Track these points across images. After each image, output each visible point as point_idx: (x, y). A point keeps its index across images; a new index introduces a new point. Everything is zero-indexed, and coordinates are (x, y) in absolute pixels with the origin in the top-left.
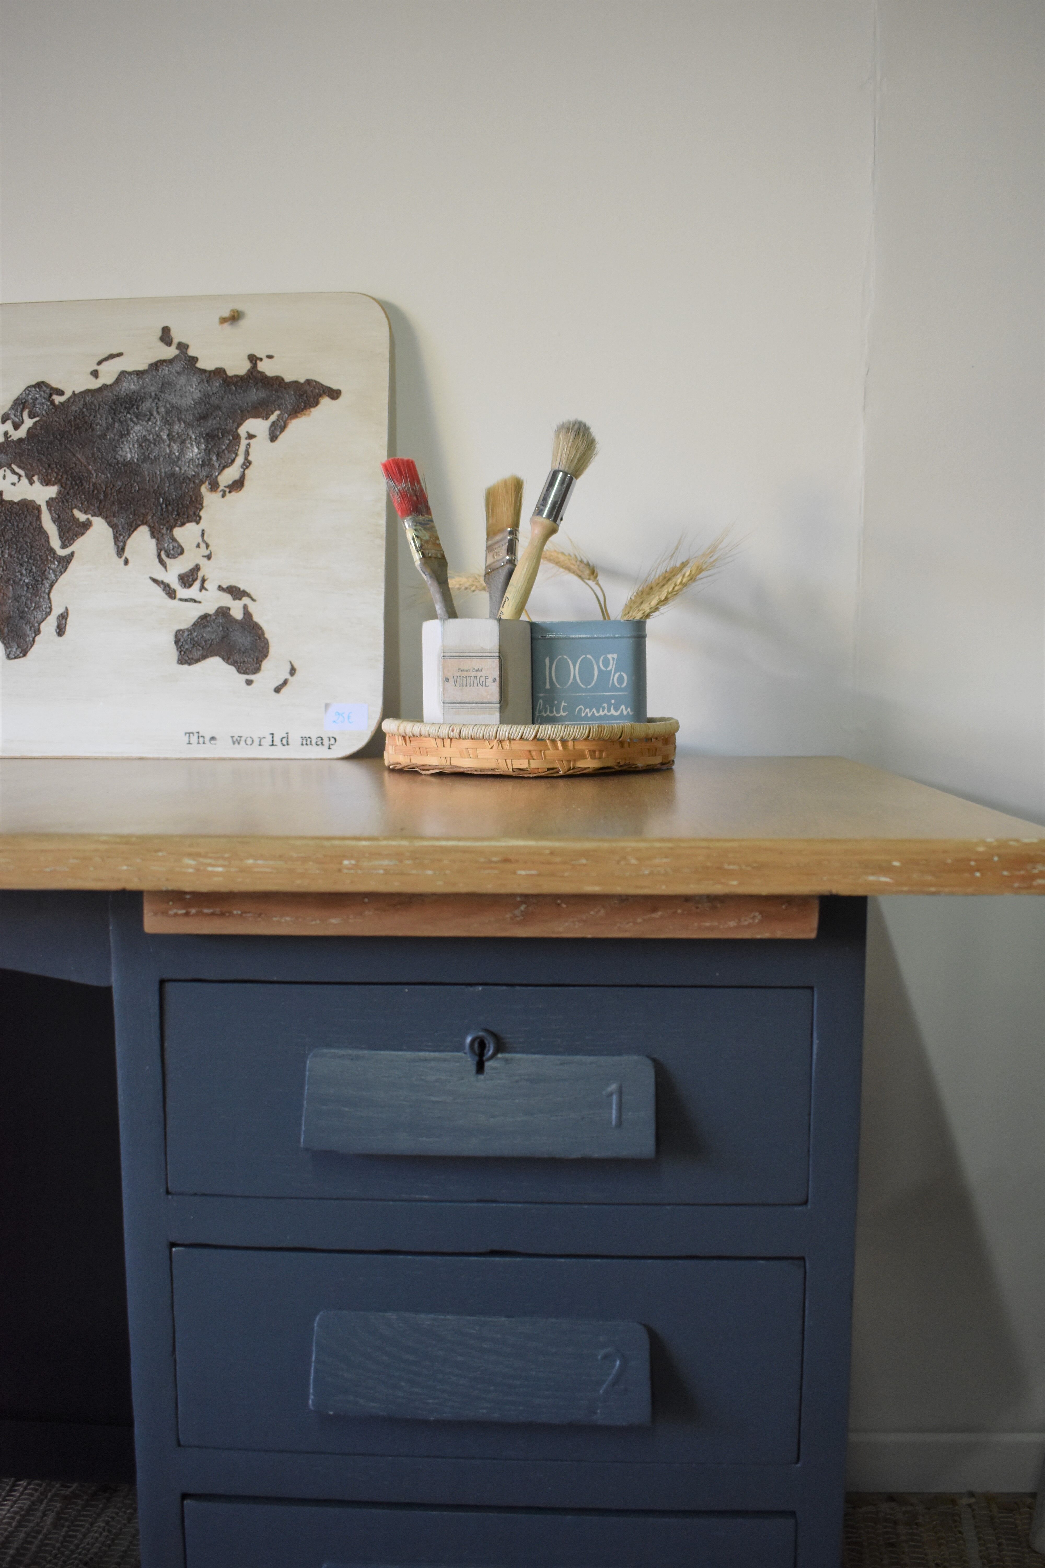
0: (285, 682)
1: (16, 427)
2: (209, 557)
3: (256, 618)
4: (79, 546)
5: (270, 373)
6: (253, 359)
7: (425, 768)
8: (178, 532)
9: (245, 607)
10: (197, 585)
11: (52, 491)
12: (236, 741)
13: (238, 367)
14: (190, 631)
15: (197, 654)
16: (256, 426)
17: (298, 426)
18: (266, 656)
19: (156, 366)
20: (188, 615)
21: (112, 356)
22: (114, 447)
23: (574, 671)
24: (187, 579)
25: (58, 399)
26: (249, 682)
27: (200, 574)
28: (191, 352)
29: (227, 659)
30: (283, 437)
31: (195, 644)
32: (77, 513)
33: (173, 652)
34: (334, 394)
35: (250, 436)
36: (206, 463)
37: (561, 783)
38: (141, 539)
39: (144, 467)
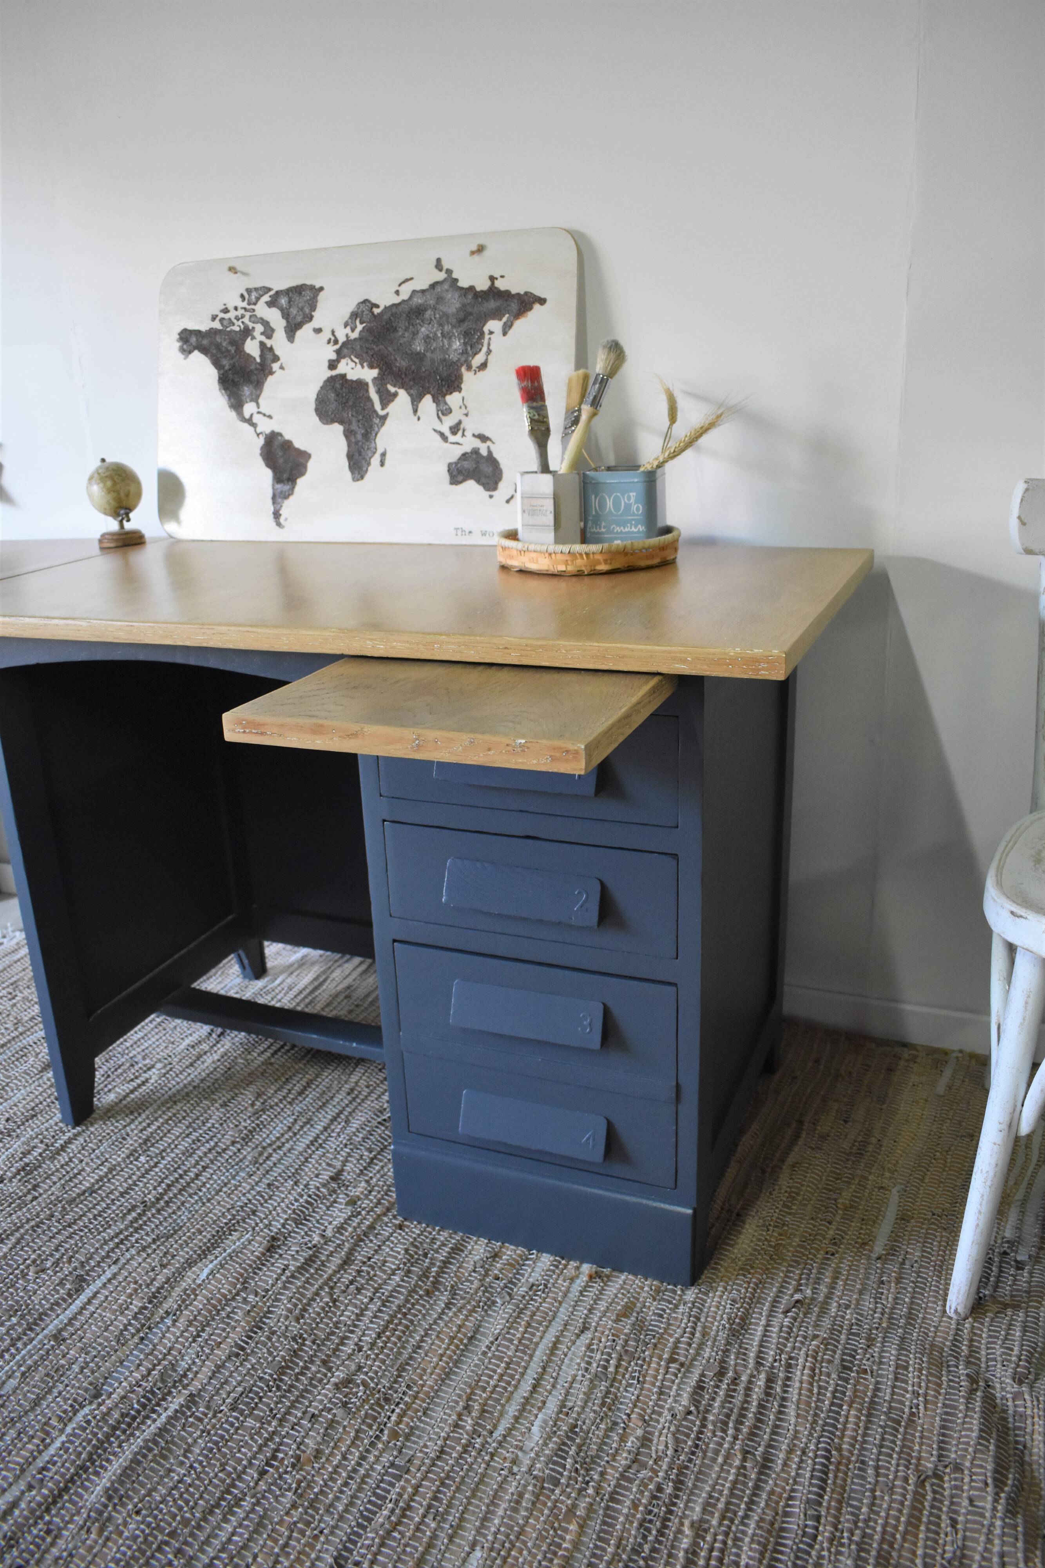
0: (512, 497)
1: (353, 330)
2: (467, 415)
3: (495, 455)
4: (392, 408)
5: (502, 288)
6: (492, 279)
7: (512, 567)
8: (448, 398)
9: (489, 448)
10: (460, 433)
11: (375, 373)
12: (484, 534)
13: (482, 285)
14: (456, 463)
15: (460, 478)
16: (494, 325)
17: (519, 324)
18: (500, 479)
19: (433, 286)
20: (455, 453)
21: (407, 280)
22: (410, 343)
23: (609, 503)
25: (376, 311)
26: (491, 497)
27: (462, 426)
28: (454, 276)
29: (478, 481)
30: (511, 332)
31: (460, 472)
32: (390, 387)
33: (447, 477)
34: (542, 301)
35: (491, 333)
36: (465, 353)
37: (586, 579)
38: (427, 404)
39: (429, 354)
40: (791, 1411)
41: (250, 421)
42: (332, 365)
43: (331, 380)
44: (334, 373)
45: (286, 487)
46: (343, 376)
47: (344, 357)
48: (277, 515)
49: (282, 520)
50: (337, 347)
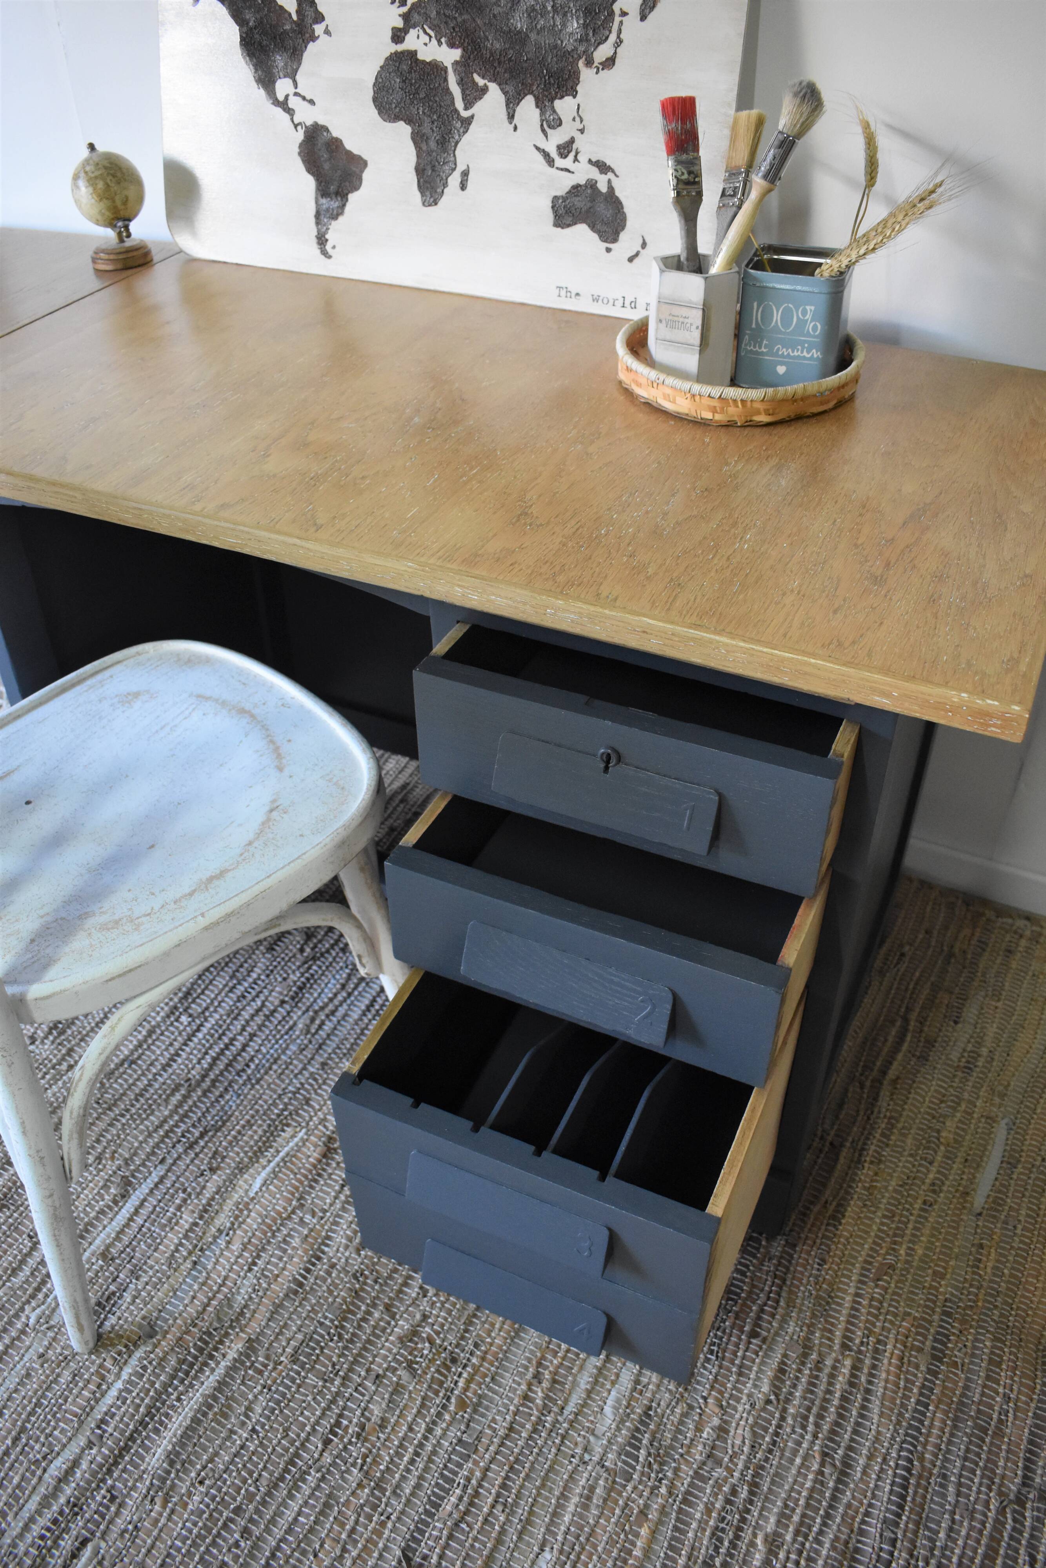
0: (637, 254)
2: (582, 131)
3: (618, 193)
4: (479, 108)
8: (557, 103)
9: (609, 181)
10: (572, 156)
11: (456, 54)
12: (596, 299)
14: (565, 199)
15: (569, 220)
17: (665, 6)
18: (623, 229)
20: (563, 184)
22: (507, 16)
23: (777, 316)
26: (608, 250)
27: (575, 146)
29: (593, 227)
30: (652, 17)
31: (568, 211)
32: (476, 77)
33: (550, 216)
35: (624, 14)
36: (584, 39)
38: (528, 109)
39: (533, 36)
40: (875, 1407)
41: (284, 105)
42: (398, 36)
43: (395, 59)
44: (400, 48)
45: (335, 204)
46: (413, 54)
47: (414, 27)
48: (322, 240)
49: (328, 247)
50: (405, 9)
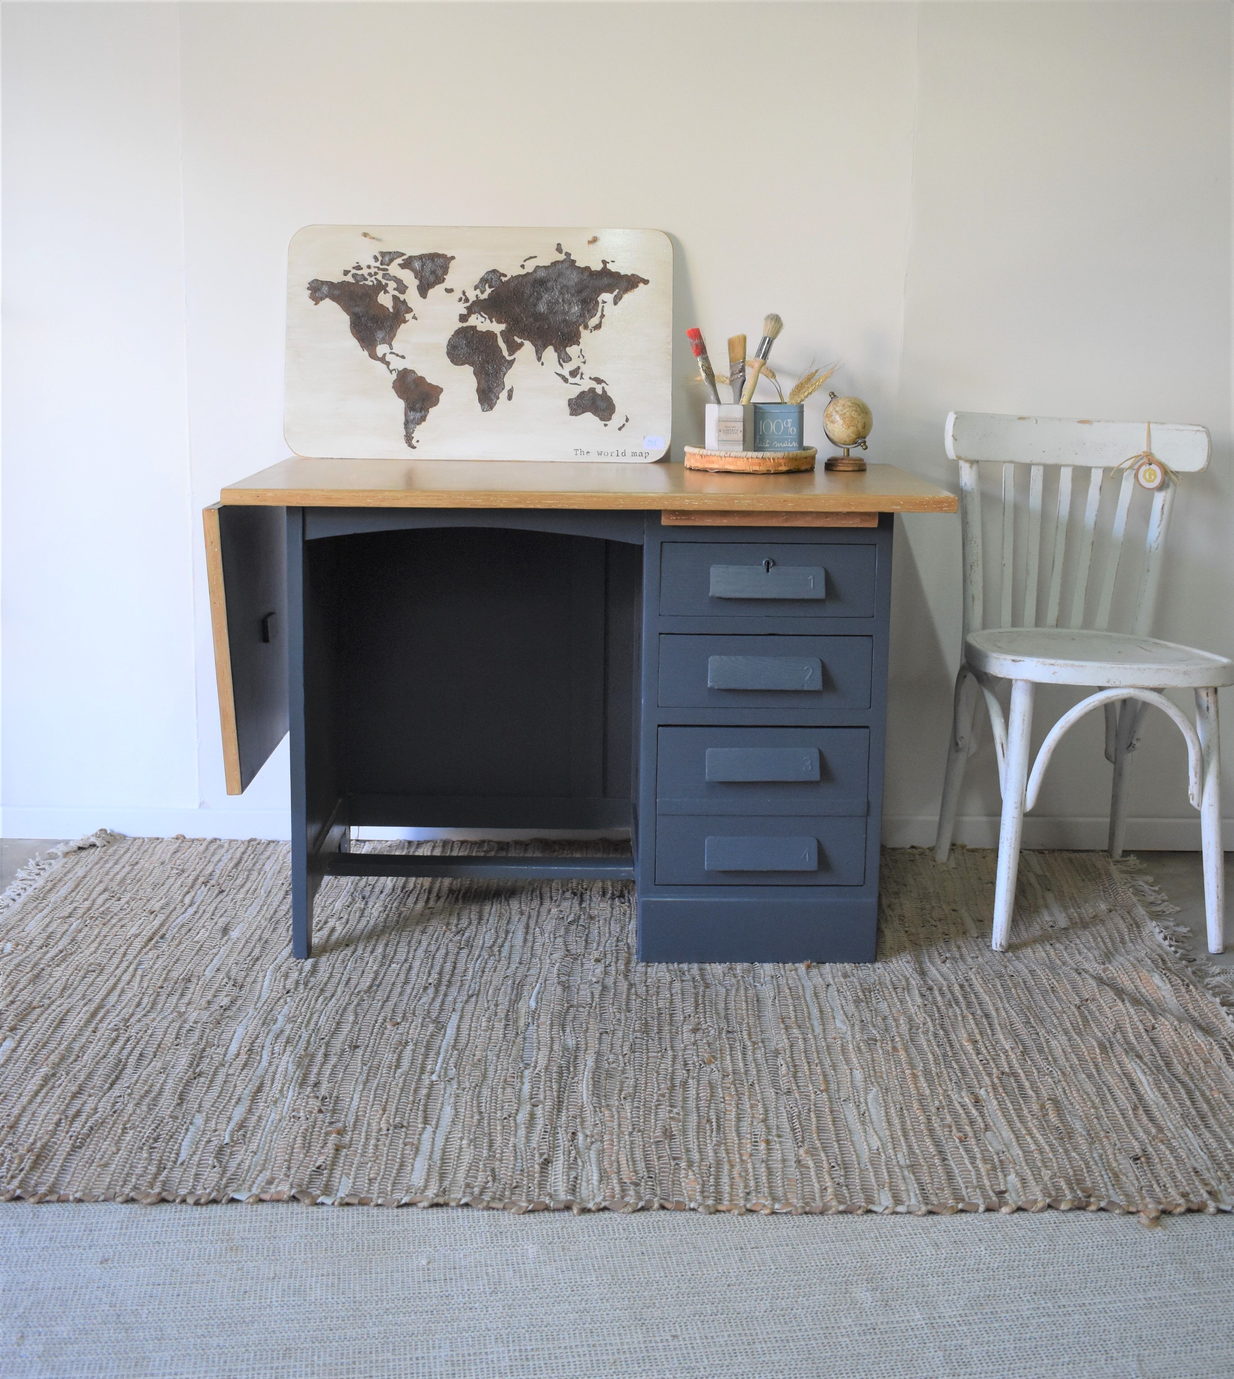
0: (623, 425)
1: (482, 292)
2: (584, 363)
3: (609, 394)
4: (518, 355)
5: (613, 270)
6: (604, 262)
8: (568, 349)
9: (603, 388)
10: (579, 376)
11: (503, 327)
12: (598, 454)
13: (597, 266)
14: (576, 399)
15: (579, 411)
16: (607, 297)
17: (627, 297)
18: (614, 412)
19: (555, 264)
20: (574, 392)
21: (531, 258)
22: (535, 305)
23: (773, 427)
24: (574, 373)
25: (504, 279)
26: (606, 425)
27: (580, 371)
28: (572, 258)
29: (595, 413)
30: (620, 303)
31: (578, 406)
32: (516, 338)
33: (567, 410)
34: (646, 282)
35: (604, 302)
36: (582, 315)
38: (550, 353)
39: (550, 316)
41: (383, 360)
42: (463, 318)
43: (462, 330)
44: (465, 325)
45: (418, 415)
46: (474, 328)
47: (474, 313)
48: (409, 439)
49: (414, 442)
50: (468, 304)
